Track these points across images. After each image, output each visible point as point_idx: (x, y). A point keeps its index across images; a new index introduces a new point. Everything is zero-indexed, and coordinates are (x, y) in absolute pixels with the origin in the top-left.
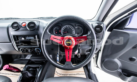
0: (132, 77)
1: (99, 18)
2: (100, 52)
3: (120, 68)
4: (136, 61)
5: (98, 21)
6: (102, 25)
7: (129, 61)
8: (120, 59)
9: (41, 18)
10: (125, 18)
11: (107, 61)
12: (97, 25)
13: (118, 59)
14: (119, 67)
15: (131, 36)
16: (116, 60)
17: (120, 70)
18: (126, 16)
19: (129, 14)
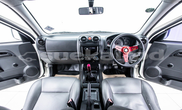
0: (171, 81)
1: (143, 33)
2: (142, 62)
3: (161, 75)
4: (173, 67)
5: (142, 35)
6: (146, 39)
7: (167, 67)
8: (160, 66)
9: (90, 32)
10: (163, 33)
11: (149, 69)
12: (142, 38)
13: (158, 66)
14: (160, 73)
15: (168, 47)
16: (157, 67)
17: (160, 76)
18: (163, 32)
19: (166, 30)
